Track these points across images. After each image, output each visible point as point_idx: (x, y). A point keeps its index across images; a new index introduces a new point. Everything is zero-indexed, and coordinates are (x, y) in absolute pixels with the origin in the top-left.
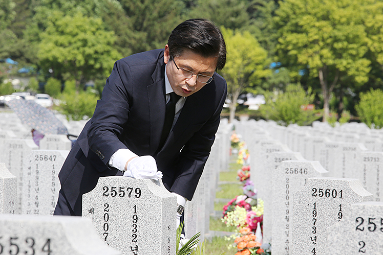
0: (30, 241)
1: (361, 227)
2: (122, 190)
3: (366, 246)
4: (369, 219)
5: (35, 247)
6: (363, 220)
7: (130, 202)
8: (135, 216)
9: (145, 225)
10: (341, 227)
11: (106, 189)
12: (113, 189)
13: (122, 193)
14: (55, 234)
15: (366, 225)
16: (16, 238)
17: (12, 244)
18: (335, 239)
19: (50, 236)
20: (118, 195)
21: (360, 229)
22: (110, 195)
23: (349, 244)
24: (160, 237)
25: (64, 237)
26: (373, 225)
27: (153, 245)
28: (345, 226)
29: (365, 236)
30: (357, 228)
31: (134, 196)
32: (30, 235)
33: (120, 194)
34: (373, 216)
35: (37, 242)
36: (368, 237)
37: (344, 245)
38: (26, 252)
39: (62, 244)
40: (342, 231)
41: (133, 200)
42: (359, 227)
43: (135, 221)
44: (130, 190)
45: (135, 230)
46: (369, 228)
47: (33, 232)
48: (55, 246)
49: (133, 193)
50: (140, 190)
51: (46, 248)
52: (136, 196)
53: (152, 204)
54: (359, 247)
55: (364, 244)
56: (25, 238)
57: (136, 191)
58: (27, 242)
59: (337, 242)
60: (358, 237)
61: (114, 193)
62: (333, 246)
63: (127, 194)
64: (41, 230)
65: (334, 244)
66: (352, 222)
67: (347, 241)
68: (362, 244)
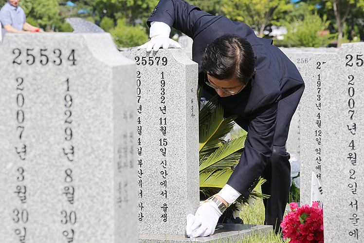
0: (58, 52)
1: (350, 63)
2: (151, 59)
3: (354, 79)
4: (357, 56)
5: (61, 57)
6: (352, 57)
7: (159, 69)
8: (163, 81)
9: (171, 88)
10: (333, 64)
11: (137, 58)
12: (144, 59)
13: (151, 62)
14: (79, 45)
15: (354, 61)
16: (45, 50)
17: (42, 55)
18: (328, 74)
19: (74, 48)
20: (148, 63)
21: (349, 65)
22: (141, 64)
23: (340, 78)
24: (185, 98)
25: (86, 48)
26: (361, 61)
27: (179, 105)
28: (336, 63)
29: (354, 70)
30: (347, 64)
31: (162, 64)
32: (57, 47)
33: (150, 63)
34: (361, 53)
35: (63, 52)
36: (357, 71)
37: (336, 79)
38: (55, 61)
39: (85, 54)
40: (334, 68)
41: (161, 68)
42: (348, 64)
43: (163, 85)
44: (158, 59)
45: (163, 93)
46: (358, 63)
47: (60, 44)
48: (79, 56)
49: (161, 62)
50: (166, 59)
51: (71, 58)
52: (163, 64)
53: (176, 70)
54: (349, 80)
55: (353, 78)
56: (53, 49)
57: (163, 59)
58: (55, 53)
59: (330, 77)
60: (348, 71)
61: (144, 62)
62: (327, 81)
63: (155, 63)
64: (66, 42)
65: (327, 79)
66: (343, 60)
67: (338, 75)
68: (351, 78)
